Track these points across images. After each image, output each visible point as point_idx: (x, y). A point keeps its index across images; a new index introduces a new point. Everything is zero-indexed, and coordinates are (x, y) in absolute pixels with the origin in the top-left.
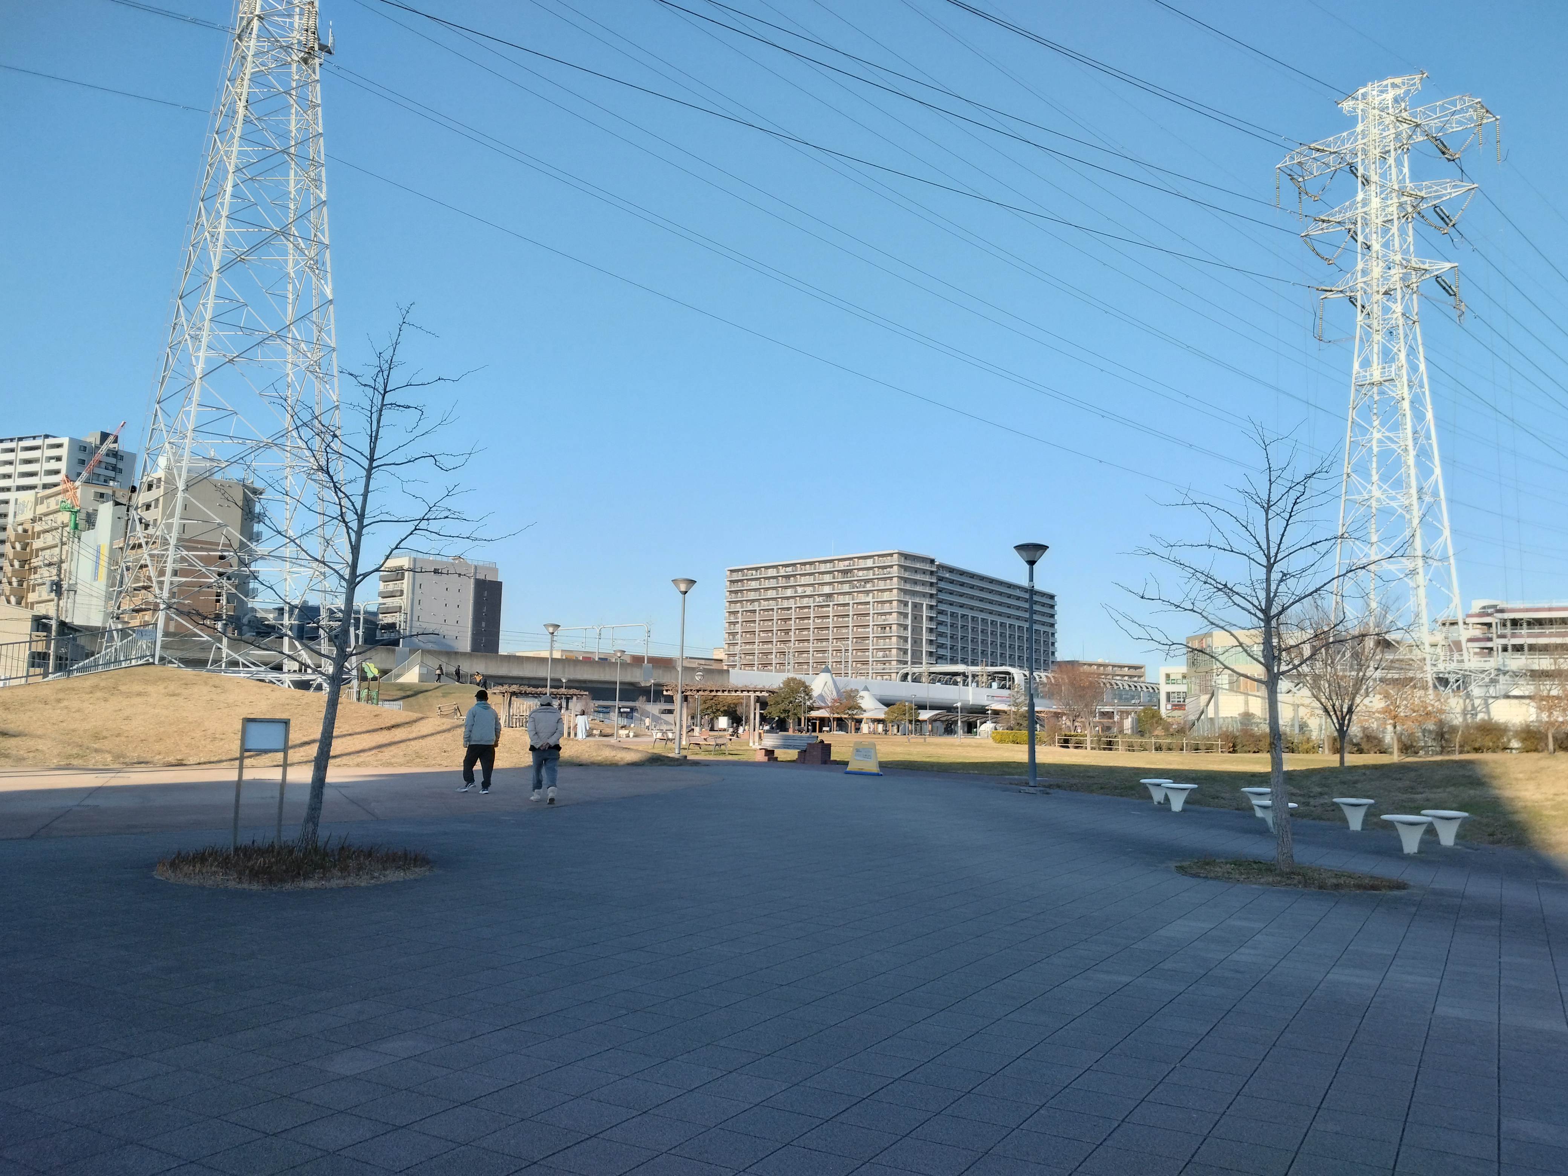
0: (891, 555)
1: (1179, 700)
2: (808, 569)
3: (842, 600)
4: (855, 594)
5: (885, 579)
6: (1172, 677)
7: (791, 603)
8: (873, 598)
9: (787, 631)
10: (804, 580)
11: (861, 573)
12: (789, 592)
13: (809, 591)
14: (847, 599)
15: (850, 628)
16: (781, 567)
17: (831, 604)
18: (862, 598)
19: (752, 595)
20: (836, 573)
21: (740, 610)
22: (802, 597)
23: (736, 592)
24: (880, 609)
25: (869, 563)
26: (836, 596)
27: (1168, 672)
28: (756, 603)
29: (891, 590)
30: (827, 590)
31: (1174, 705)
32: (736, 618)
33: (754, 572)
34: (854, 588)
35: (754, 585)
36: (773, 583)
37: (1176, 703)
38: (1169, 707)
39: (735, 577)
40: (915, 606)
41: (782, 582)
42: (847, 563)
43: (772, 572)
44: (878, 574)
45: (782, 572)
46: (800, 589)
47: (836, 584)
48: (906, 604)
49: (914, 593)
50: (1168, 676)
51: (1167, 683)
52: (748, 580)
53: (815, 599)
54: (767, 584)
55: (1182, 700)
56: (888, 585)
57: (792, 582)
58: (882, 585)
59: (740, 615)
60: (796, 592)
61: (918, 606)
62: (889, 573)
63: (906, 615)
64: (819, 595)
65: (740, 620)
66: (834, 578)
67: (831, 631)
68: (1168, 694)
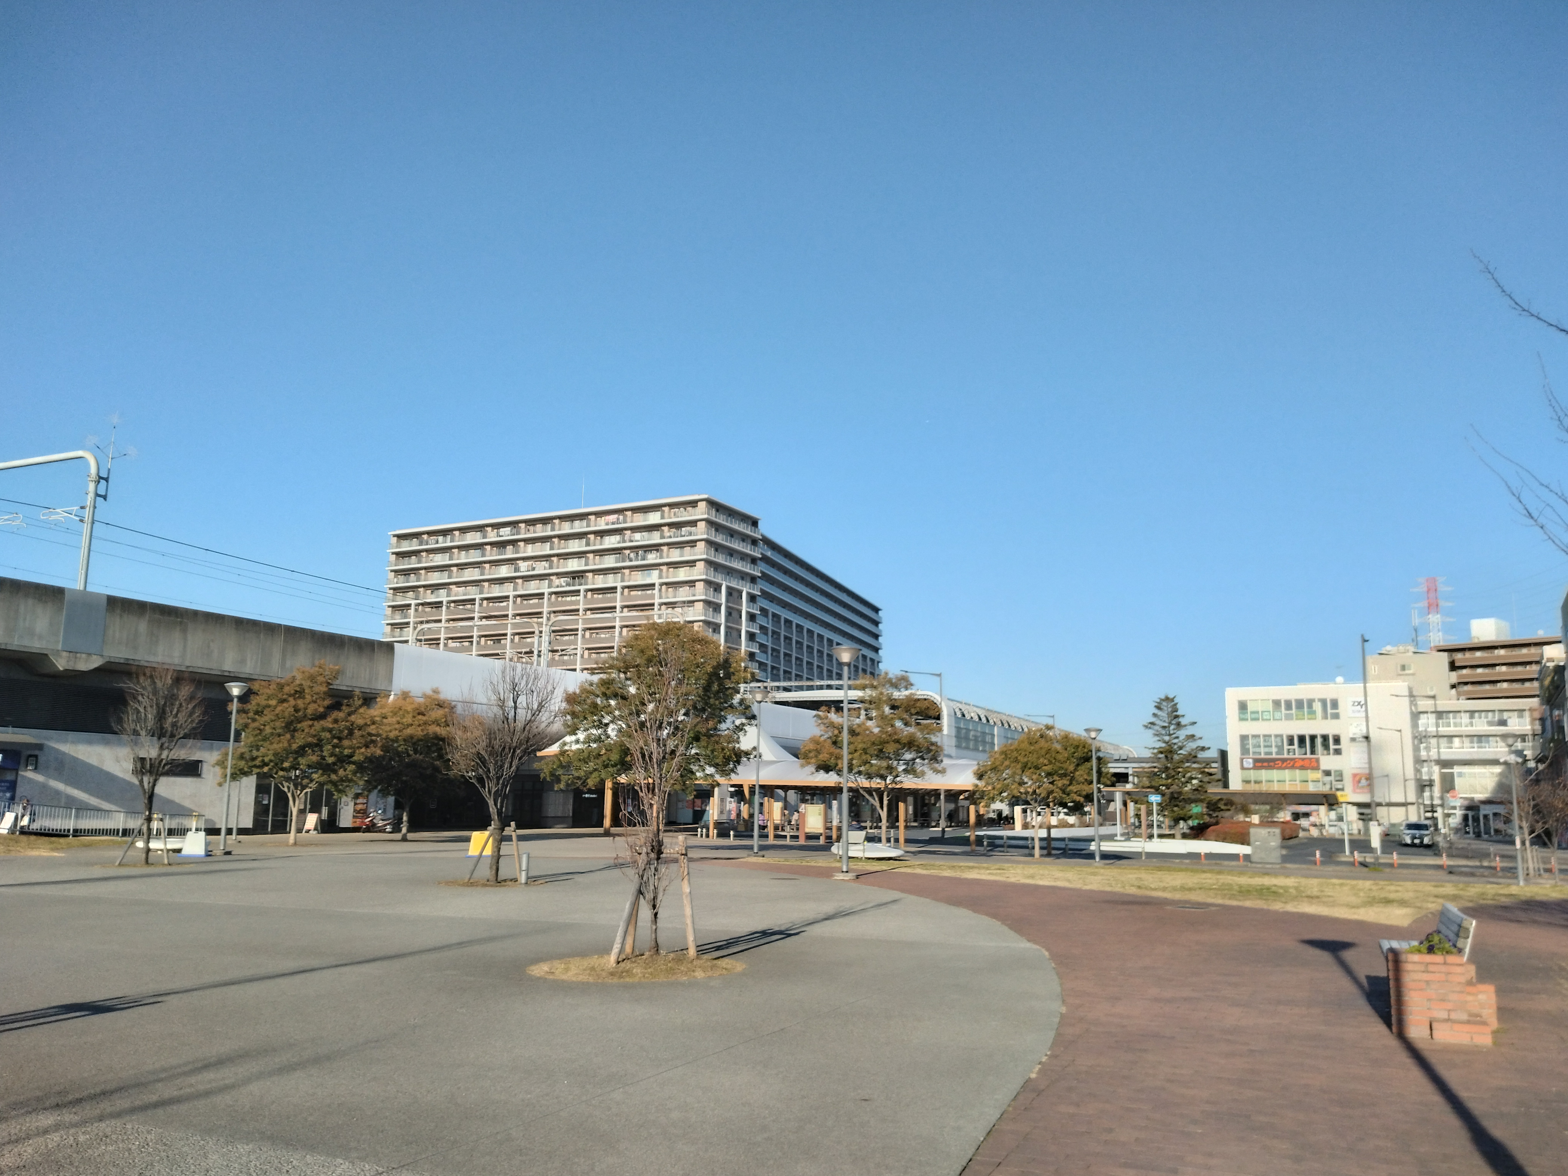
0: (693, 504)
1: (1267, 750)
2: (540, 531)
3: (600, 582)
4: (627, 571)
5: (680, 545)
6: (1251, 707)
7: (508, 590)
8: (660, 577)
9: (497, 638)
10: (530, 550)
11: (638, 536)
12: (504, 571)
13: (541, 568)
14: (610, 581)
15: (617, 630)
16: (489, 529)
17: (582, 588)
18: (639, 578)
19: (435, 578)
20: (592, 537)
21: (413, 602)
22: (527, 578)
23: (406, 573)
24: (671, 596)
25: (654, 518)
26: (590, 575)
27: (1243, 698)
28: (443, 592)
29: (691, 563)
30: (574, 565)
31: (1256, 761)
32: (405, 617)
33: (441, 538)
34: (623, 561)
35: (439, 559)
36: (474, 556)
37: (1263, 756)
38: (1248, 763)
39: (406, 547)
40: (732, 593)
41: (492, 554)
42: (613, 518)
43: (472, 538)
44: (670, 537)
45: (492, 536)
46: (523, 566)
47: (591, 556)
48: (717, 588)
49: (730, 572)
50: (1243, 706)
51: (1241, 719)
52: (428, 551)
53: (551, 581)
54: (463, 557)
55: (1274, 750)
56: (688, 554)
57: (509, 553)
58: (675, 555)
59: (412, 611)
60: (517, 570)
61: (735, 594)
62: (690, 534)
63: (716, 607)
64: (558, 575)
65: (411, 620)
66: (588, 544)
67: (580, 636)
68: (1244, 738)
